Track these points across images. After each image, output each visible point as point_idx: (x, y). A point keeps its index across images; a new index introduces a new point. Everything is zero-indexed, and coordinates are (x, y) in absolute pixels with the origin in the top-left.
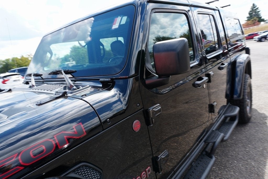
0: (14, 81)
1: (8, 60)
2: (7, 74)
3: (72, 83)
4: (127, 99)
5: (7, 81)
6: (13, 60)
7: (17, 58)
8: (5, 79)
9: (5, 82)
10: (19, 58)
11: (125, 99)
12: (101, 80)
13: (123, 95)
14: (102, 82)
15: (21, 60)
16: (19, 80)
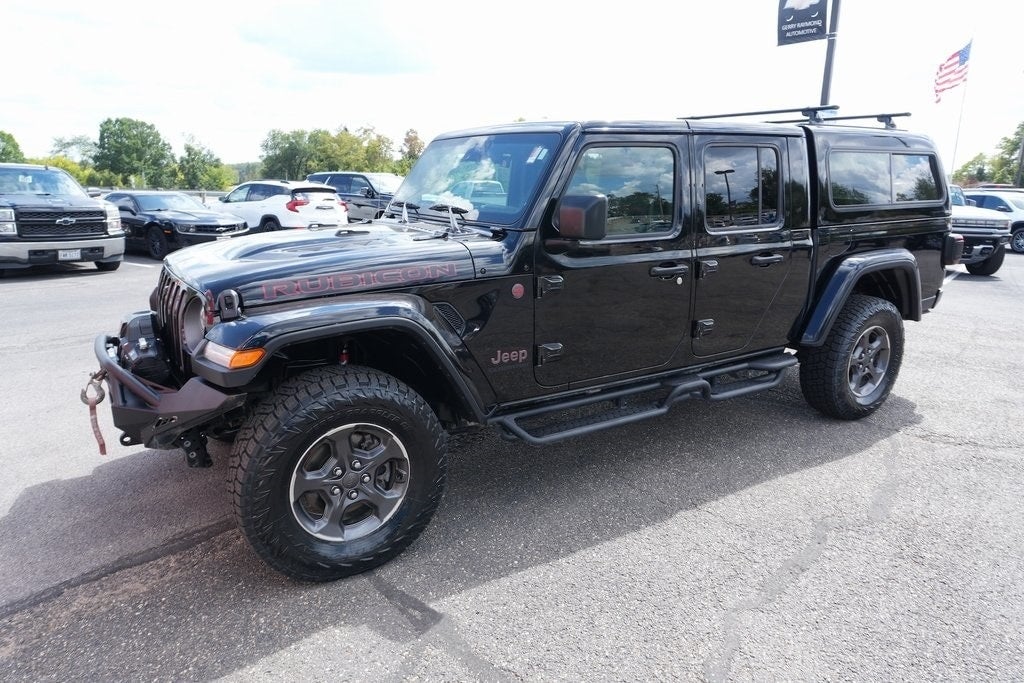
0: (318, 208)
1: (299, 135)
2: (306, 184)
3: (457, 226)
4: (512, 257)
5: (302, 204)
6: (315, 138)
7: (326, 133)
8: (300, 197)
9: (297, 208)
10: (334, 134)
11: (509, 258)
12: (492, 228)
13: (508, 252)
14: (492, 231)
15: (338, 141)
16: (332, 208)
